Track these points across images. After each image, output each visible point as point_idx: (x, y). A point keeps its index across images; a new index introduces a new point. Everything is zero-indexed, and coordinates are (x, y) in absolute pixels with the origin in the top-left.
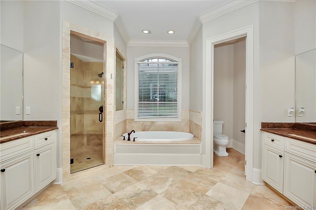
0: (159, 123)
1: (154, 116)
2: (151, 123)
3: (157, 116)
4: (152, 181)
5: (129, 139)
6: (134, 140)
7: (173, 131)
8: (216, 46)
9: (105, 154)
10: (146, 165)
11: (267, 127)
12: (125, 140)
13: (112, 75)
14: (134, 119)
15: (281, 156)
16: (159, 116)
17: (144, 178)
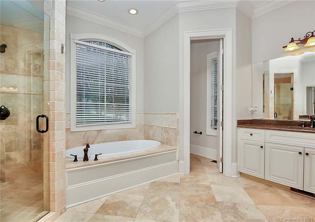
0: (108, 132)
1: (101, 122)
2: (97, 132)
3: (104, 121)
4: (151, 209)
5: (86, 158)
6: (96, 159)
7: (126, 140)
8: (192, 42)
9: (52, 193)
10: (117, 192)
11: (242, 123)
12: (77, 161)
13: (63, 48)
14: (70, 129)
15: (262, 147)
16: (106, 121)
17: (137, 209)
